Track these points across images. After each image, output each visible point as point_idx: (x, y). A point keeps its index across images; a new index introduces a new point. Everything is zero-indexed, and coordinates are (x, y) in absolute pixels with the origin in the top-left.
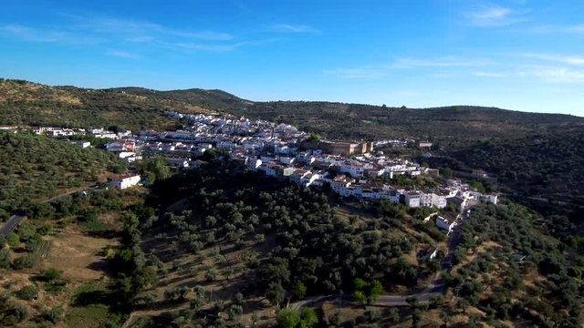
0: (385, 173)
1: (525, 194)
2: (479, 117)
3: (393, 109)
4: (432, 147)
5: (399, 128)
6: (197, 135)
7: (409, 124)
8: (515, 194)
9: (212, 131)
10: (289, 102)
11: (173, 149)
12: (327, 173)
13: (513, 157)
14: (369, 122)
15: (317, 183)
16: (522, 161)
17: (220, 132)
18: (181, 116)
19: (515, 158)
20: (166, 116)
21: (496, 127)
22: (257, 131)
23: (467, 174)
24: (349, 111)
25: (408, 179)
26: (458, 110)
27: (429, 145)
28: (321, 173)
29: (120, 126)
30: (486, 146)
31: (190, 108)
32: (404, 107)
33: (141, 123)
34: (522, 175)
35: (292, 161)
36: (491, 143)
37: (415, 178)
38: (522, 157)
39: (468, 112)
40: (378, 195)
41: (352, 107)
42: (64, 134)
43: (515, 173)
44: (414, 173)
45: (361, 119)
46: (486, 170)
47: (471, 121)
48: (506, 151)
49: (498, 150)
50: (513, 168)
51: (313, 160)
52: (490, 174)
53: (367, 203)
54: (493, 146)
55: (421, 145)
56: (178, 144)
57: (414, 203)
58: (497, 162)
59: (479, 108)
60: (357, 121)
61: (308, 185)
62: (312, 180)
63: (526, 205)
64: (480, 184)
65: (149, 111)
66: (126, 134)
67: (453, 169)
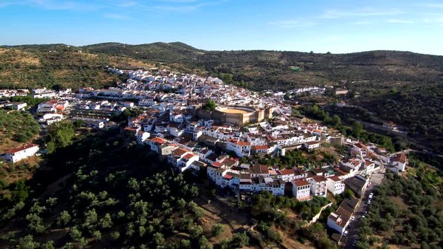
0: (277, 150)
1: (434, 152)
2: (394, 61)
3: (319, 55)
4: (347, 94)
5: (321, 73)
6: (124, 93)
7: (330, 70)
8: (425, 151)
9: (139, 88)
10: (232, 51)
11: (98, 107)
12: (210, 152)
13: (424, 107)
14: (297, 68)
15: (195, 167)
16: (432, 113)
17: (147, 89)
18: (122, 72)
19: (426, 109)
20: (108, 72)
21: (409, 71)
22: (180, 87)
23: (377, 127)
24: (281, 58)
25: (304, 155)
26: (375, 54)
27: (345, 92)
28: (204, 152)
29: (64, 84)
30: (398, 97)
31: (133, 63)
32: (329, 53)
33: (85, 80)
34: (433, 129)
35: (180, 134)
36: (403, 93)
37: (313, 151)
38: (433, 109)
39: (385, 57)
40: (258, 187)
41: (285, 54)
42: (7, 95)
43: (426, 126)
44: (311, 147)
45: (290, 65)
46: (397, 123)
47: (387, 65)
48: (417, 102)
49: (410, 101)
50: (423, 120)
51: (199, 134)
52: (402, 127)
53: (243, 197)
54: (405, 96)
55: (338, 93)
56: (104, 103)
57: (302, 195)
58: (408, 113)
59: (394, 52)
60: (285, 68)
61: (183, 169)
62: (188, 164)
63: (436, 165)
64: (389, 140)
65: (94, 68)
66: (66, 92)
67: (363, 120)
